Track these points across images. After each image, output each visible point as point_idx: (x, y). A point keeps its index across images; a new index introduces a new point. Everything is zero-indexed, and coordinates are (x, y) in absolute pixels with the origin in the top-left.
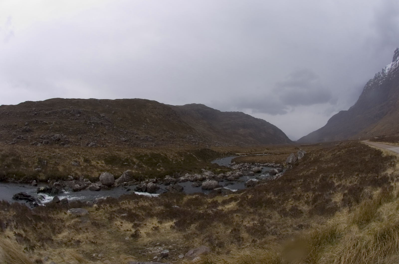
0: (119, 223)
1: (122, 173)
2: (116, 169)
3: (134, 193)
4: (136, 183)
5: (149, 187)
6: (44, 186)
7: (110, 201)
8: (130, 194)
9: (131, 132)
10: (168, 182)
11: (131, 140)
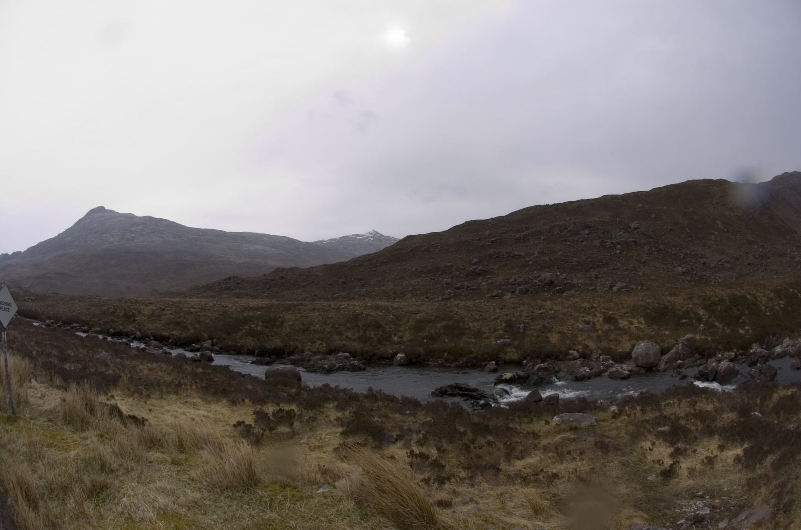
0: (648, 445)
1: (675, 342)
2: (665, 334)
3: (692, 383)
4: (699, 362)
5: (721, 370)
6: (513, 372)
7: (646, 400)
8: (684, 385)
9: (693, 253)
10: (755, 358)
11: (693, 271)
